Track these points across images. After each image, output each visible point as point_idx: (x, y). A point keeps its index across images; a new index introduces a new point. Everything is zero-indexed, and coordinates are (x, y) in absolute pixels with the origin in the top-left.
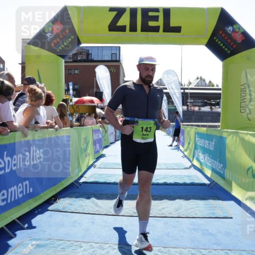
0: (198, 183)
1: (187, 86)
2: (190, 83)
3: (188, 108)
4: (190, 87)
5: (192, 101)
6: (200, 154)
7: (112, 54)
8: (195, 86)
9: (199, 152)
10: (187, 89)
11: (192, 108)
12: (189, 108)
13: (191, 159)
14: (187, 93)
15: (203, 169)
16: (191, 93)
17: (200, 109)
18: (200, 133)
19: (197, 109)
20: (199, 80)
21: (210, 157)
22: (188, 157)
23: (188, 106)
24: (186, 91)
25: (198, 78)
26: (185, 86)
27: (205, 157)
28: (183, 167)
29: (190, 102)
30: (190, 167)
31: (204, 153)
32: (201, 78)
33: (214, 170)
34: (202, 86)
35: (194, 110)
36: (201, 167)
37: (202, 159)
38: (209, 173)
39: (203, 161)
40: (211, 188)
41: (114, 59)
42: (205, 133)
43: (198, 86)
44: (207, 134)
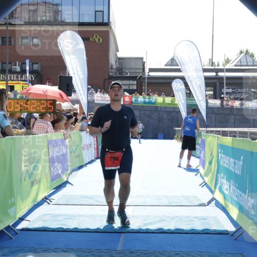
0: (215, 231)
1: (224, 65)
2: (227, 61)
3: (222, 104)
4: (228, 67)
5: (230, 90)
6: (224, 181)
7: (96, 11)
8: (235, 66)
9: (223, 178)
10: (222, 70)
11: (230, 103)
12: (225, 103)
13: (213, 189)
14: (222, 78)
15: (227, 206)
16: (228, 78)
17: (242, 104)
18: (225, 146)
19: (237, 104)
20: (242, 55)
21: (235, 186)
22: (210, 185)
23: (222, 99)
24: (220, 74)
25: (241, 52)
26: (218, 66)
27: (230, 186)
28: (197, 203)
29: (227, 93)
30: (209, 203)
31: (228, 180)
32: (247, 51)
33: (241, 209)
34: (247, 65)
35: (232, 107)
36: (225, 202)
37: (227, 189)
38: (234, 212)
39: (227, 193)
40: (236, 239)
41: (99, 20)
42: (230, 145)
43: (241, 66)
44: (232, 148)
